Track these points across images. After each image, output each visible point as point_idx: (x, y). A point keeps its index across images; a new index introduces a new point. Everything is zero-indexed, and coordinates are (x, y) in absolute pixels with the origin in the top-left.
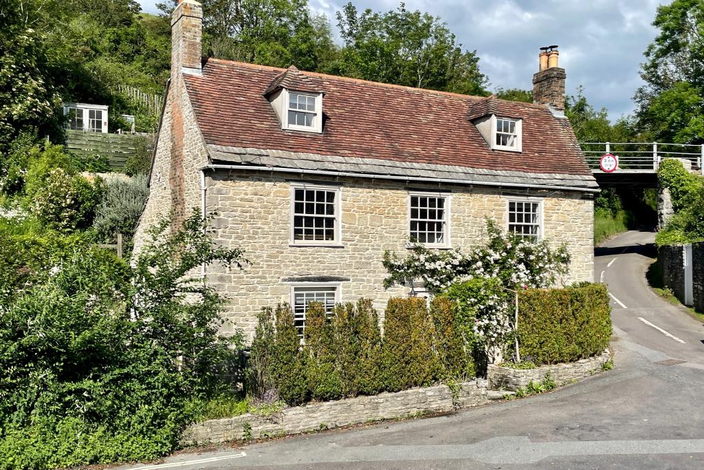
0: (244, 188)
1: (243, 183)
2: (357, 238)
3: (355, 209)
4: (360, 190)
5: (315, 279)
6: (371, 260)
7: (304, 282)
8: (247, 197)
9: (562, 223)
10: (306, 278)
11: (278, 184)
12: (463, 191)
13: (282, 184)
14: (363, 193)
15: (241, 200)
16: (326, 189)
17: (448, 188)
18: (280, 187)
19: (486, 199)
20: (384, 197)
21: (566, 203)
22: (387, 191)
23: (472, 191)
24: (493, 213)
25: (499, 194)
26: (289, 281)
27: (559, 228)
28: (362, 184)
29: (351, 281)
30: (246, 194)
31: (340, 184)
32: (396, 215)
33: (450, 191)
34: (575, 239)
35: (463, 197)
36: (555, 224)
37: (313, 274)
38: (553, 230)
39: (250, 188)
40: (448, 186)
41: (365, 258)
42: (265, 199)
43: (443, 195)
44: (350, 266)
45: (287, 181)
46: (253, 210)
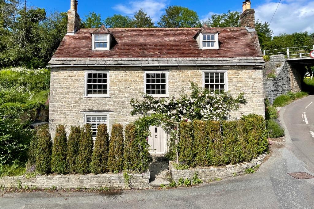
0: (64, 74)
1: (64, 72)
2: (117, 93)
3: (116, 80)
4: (119, 72)
5: (95, 111)
6: (124, 103)
7: (91, 113)
8: (65, 78)
9: (240, 82)
10: (92, 111)
11: (79, 72)
12: (176, 69)
13: (81, 71)
14: (120, 73)
15: (63, 79)
16: (102, 72)
17: (167, 68)
18: (80, 73)
19: (190, 73)
20: (131, 74)
21: (243, 72)
22: (133, 72)
23: (181, 69)
24: (194, 79)
25: (198, 69)
26: (83, 112)
27: (238, 85)
28: (120, 69)
29: (114, 112)
30: (65, 76)
31: (109, 70)
32: (138, 82)
33: (168, 70)
34: (250, 91)
35: (176, 72)
36: (235, 83)
37: (95, 109)
38: (234, 87)
39: (67, 74)
40: (167, 67)
41: (121, 102)
42: (74, 78)
43: (164, 72)
44: (113, 105)
45: (84, 70)
46: (68, 83)
